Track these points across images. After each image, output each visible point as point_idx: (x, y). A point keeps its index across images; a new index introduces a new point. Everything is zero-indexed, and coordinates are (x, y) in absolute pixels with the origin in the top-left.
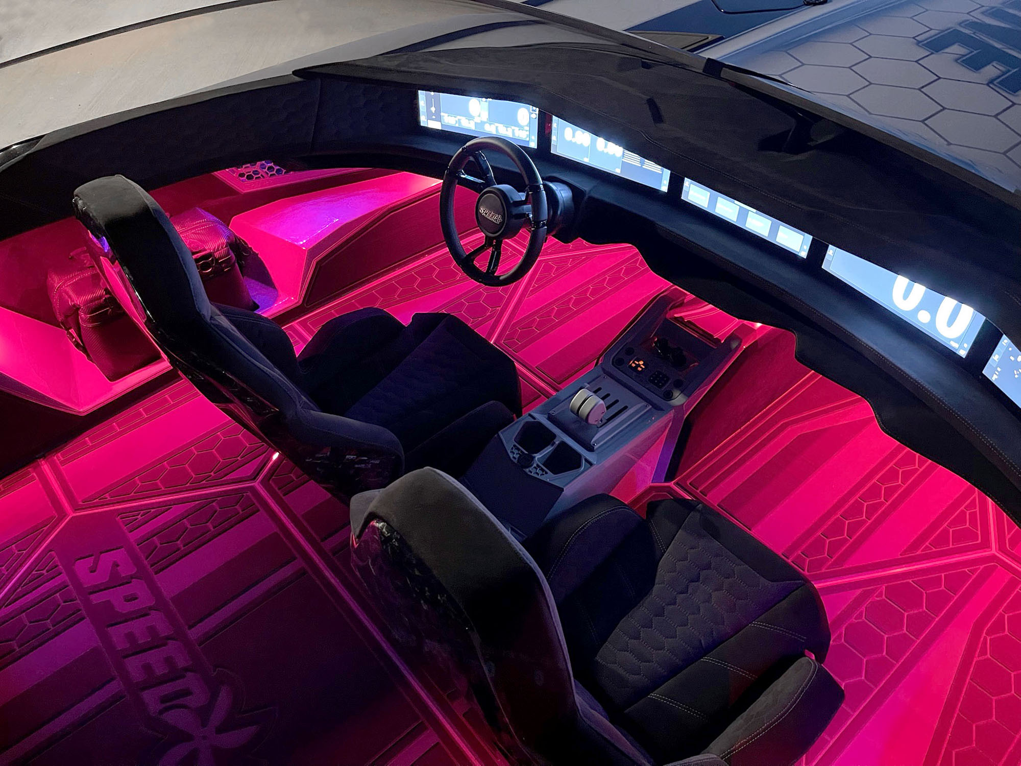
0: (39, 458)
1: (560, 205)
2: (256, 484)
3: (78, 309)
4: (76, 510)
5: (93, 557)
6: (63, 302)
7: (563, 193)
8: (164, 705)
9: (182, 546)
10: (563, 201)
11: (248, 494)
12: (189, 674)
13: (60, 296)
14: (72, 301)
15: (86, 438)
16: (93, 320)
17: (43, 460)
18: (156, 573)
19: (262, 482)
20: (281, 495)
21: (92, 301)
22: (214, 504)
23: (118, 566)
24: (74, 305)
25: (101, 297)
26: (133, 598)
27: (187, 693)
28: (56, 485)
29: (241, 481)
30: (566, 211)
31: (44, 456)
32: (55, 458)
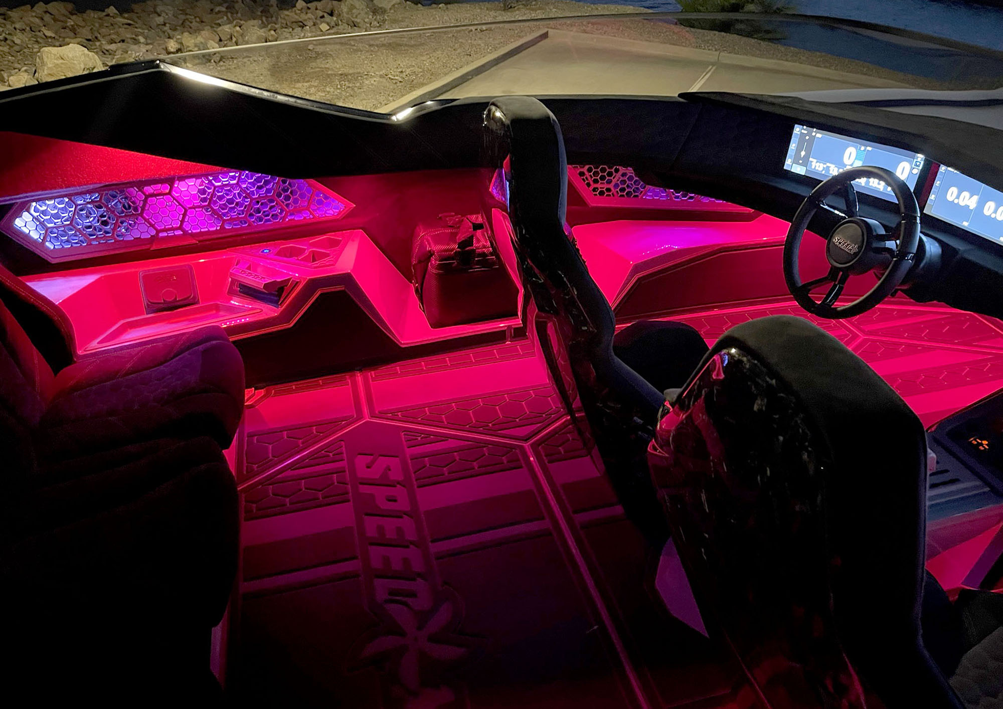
0: (357, 370)
1: (925, 258)
2: (527, 445)
3: (431, 255)
4: (372, 417)
5: (372, 457)
6: (422, 246)
7: (932, 248)
8: (390, 597)
9: (447, 473)
10: (931, 255)
11: (517, 451)
12: (419, 580)
13: (422, 242)
14: (430, 247)
15: (397, 367)
16: (440, 267)
17: (359, 373)
18: (419, 487)
19: (532, 445)
20: (546, 462)
21: (445, 251)
22: (485, 449)
23: (390, 470)
24: (430, 251)
25: (453, 249)
26: (393, 500)
27: (413, 595)
28: (362, 394)
29: (516, 438)
30: (930, 265)
31: (360, 370)
32: (369, 374)
